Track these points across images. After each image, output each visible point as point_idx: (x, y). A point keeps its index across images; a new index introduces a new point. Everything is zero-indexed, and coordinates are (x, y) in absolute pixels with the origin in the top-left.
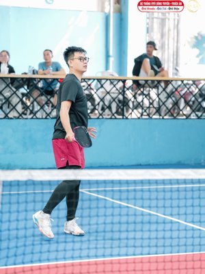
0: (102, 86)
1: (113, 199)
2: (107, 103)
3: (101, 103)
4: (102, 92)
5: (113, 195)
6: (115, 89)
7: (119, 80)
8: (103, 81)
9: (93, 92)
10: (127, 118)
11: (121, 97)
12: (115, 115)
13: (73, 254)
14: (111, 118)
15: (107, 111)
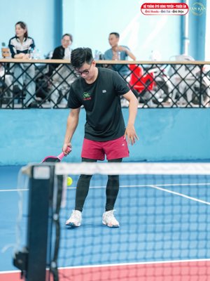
0: (176, 72)
1: (189, 195)
2: (182, 91)
3: (175, 91)
4: (177, 79)
5: (189, 191)
6: (190, 75)
7: (196, 65)
8: (178, 67)
9: (166, 79)
10: (204, 107)
11: (197, 84)
12: (191, 104)
13: (146, 255)
14: (186, 107)
15: (182, 99)
